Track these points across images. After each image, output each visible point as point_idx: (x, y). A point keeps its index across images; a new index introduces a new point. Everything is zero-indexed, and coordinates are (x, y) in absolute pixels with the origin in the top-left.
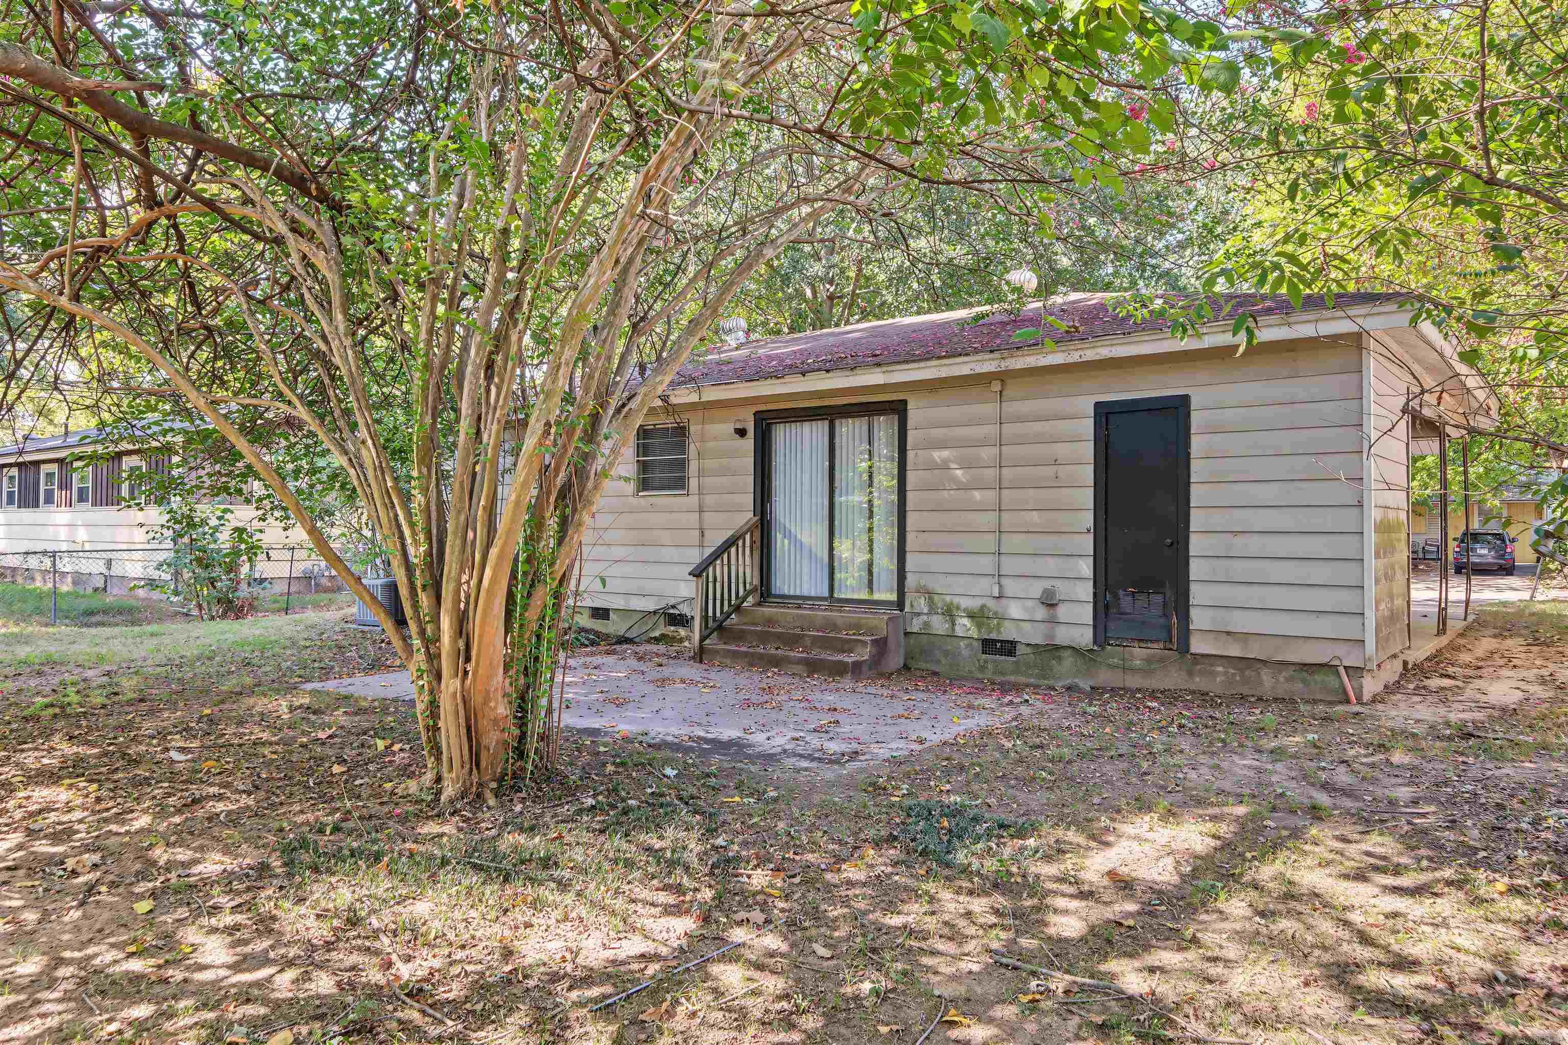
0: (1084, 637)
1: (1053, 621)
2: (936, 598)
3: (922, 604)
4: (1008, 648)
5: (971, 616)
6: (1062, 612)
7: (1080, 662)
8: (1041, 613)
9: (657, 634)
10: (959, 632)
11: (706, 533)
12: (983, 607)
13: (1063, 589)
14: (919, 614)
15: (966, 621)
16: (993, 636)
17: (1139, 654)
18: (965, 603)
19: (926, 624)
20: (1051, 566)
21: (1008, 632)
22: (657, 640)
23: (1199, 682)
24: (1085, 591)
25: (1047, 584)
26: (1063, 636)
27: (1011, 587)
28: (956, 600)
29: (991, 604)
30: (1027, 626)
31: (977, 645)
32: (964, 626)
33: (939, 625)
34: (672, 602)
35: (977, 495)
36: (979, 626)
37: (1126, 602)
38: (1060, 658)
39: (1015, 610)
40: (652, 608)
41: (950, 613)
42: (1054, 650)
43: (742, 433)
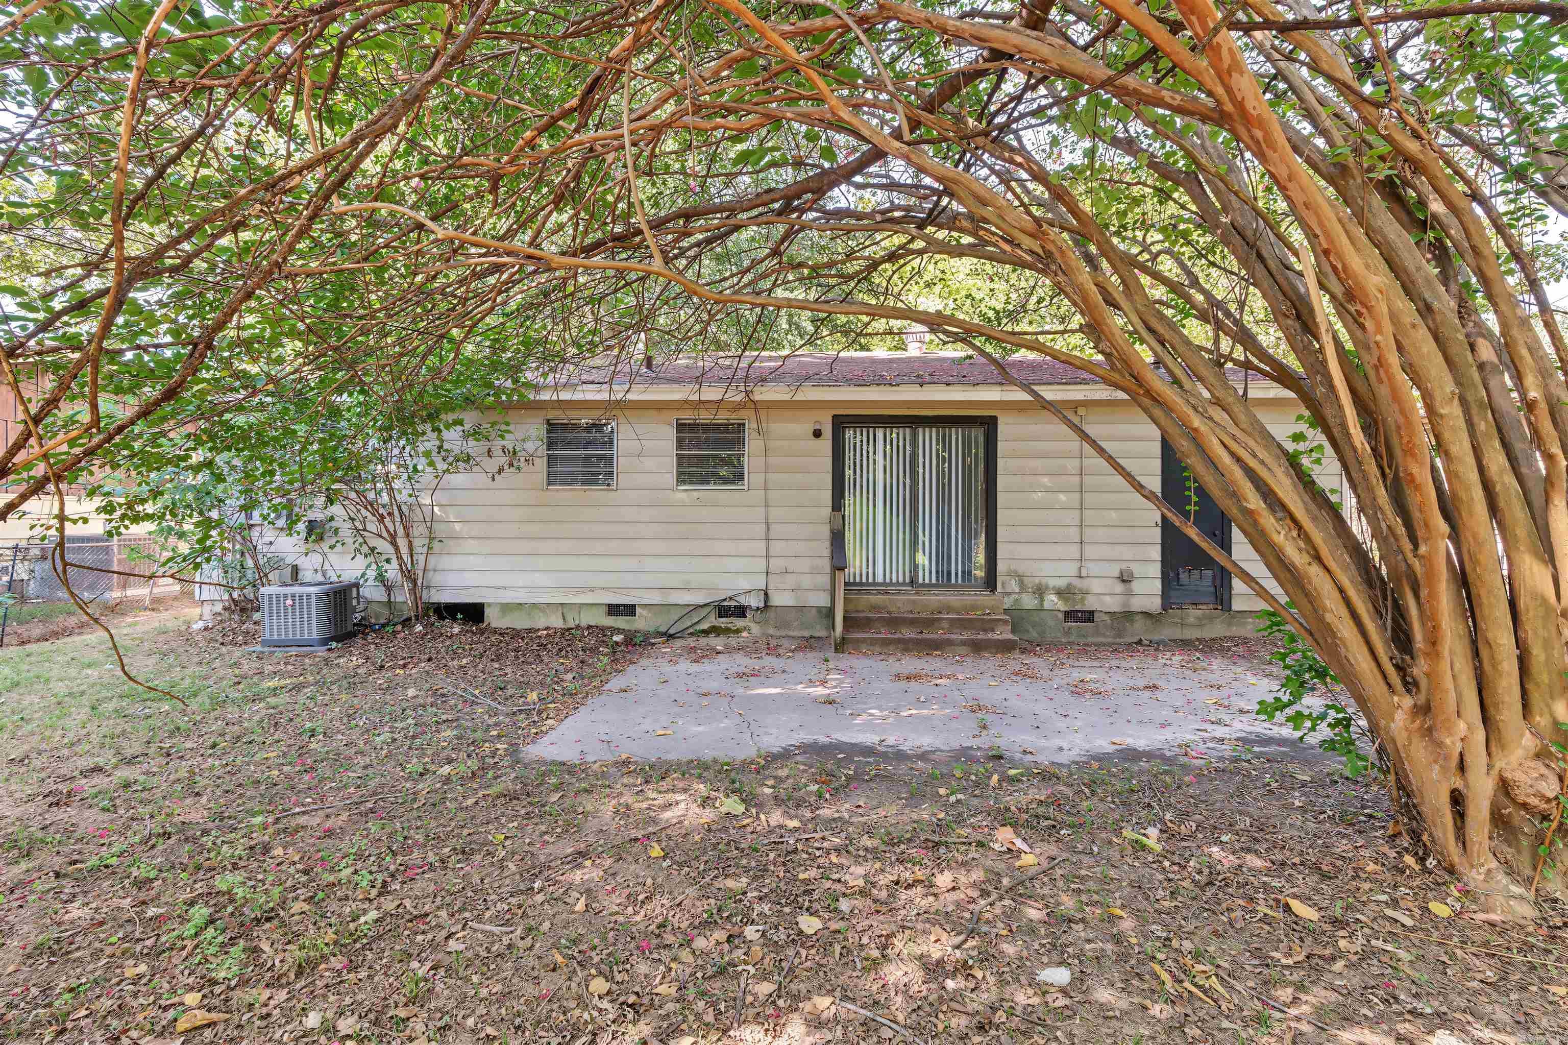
0: (1155, 604)
1: (1130, 593)
2: (1026, 580)
3: (1014, 586)
4: (1089, 616)
5: (1059, 593)
6: (1137, 586)
7: (1149, 622)
8: (1119, 588)
9: (705, 626)
10: (1047, 605)
11: (772, 527)
12: (1069, 584)
13: (1137, 569)
14: (1009, 594)
15: (1054, 598)
16: (1078, 608)
17: (1193, 614)
18: (1052, 583)
19: (1016, 601)
20: (1126, 552)
21: (1091, 604)
22: (706, 633)
23: (1235, 631)
24: (1155, 570)
25: (1124, 566)
26: (1137, 604)
27: (1092, 568)
28: (1044, 581)
29: (1077, 583)
30: (1108, 599)
31: (1061, 616)
32: (1052, 601)
33: (1029, 601)
34: (730, 594)
35: (1062, 497)
36: (1066, 600)
37: (1184, 577)
38: (1132, 621)
39: (1096, 586)
40: (701, 600)
41: (1040, 591)
42: (1128, 615)
43: (817, 434)
